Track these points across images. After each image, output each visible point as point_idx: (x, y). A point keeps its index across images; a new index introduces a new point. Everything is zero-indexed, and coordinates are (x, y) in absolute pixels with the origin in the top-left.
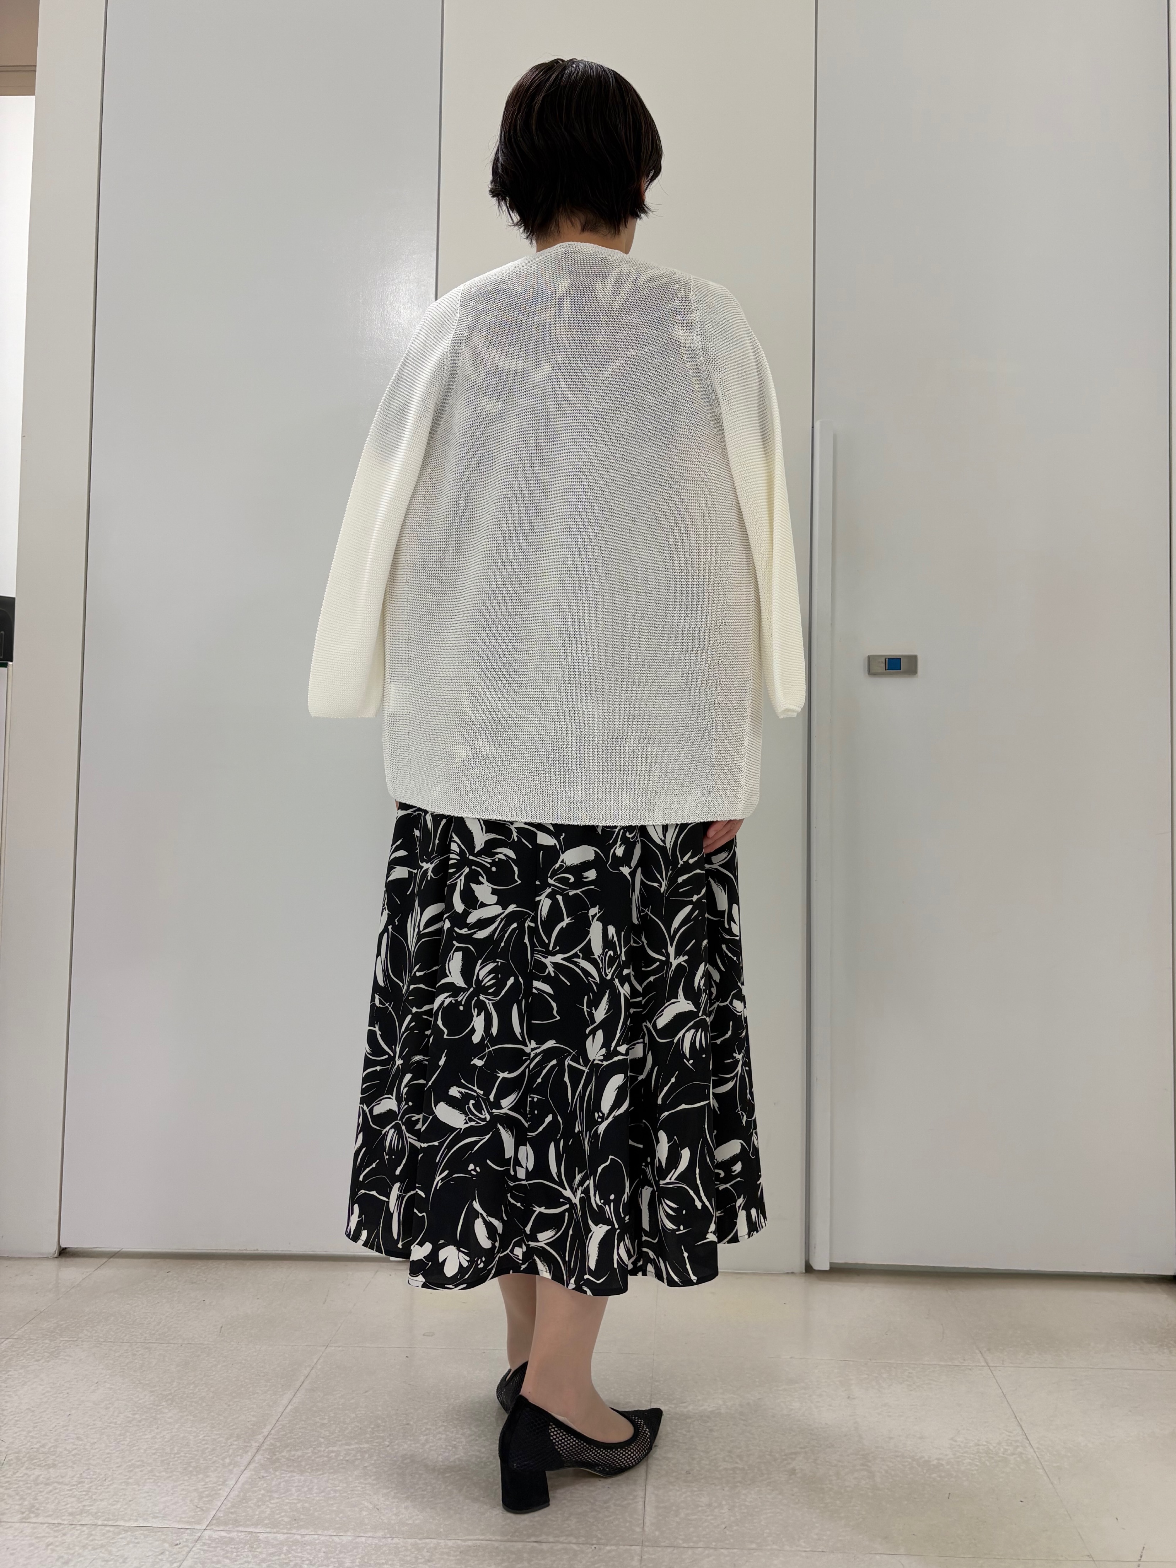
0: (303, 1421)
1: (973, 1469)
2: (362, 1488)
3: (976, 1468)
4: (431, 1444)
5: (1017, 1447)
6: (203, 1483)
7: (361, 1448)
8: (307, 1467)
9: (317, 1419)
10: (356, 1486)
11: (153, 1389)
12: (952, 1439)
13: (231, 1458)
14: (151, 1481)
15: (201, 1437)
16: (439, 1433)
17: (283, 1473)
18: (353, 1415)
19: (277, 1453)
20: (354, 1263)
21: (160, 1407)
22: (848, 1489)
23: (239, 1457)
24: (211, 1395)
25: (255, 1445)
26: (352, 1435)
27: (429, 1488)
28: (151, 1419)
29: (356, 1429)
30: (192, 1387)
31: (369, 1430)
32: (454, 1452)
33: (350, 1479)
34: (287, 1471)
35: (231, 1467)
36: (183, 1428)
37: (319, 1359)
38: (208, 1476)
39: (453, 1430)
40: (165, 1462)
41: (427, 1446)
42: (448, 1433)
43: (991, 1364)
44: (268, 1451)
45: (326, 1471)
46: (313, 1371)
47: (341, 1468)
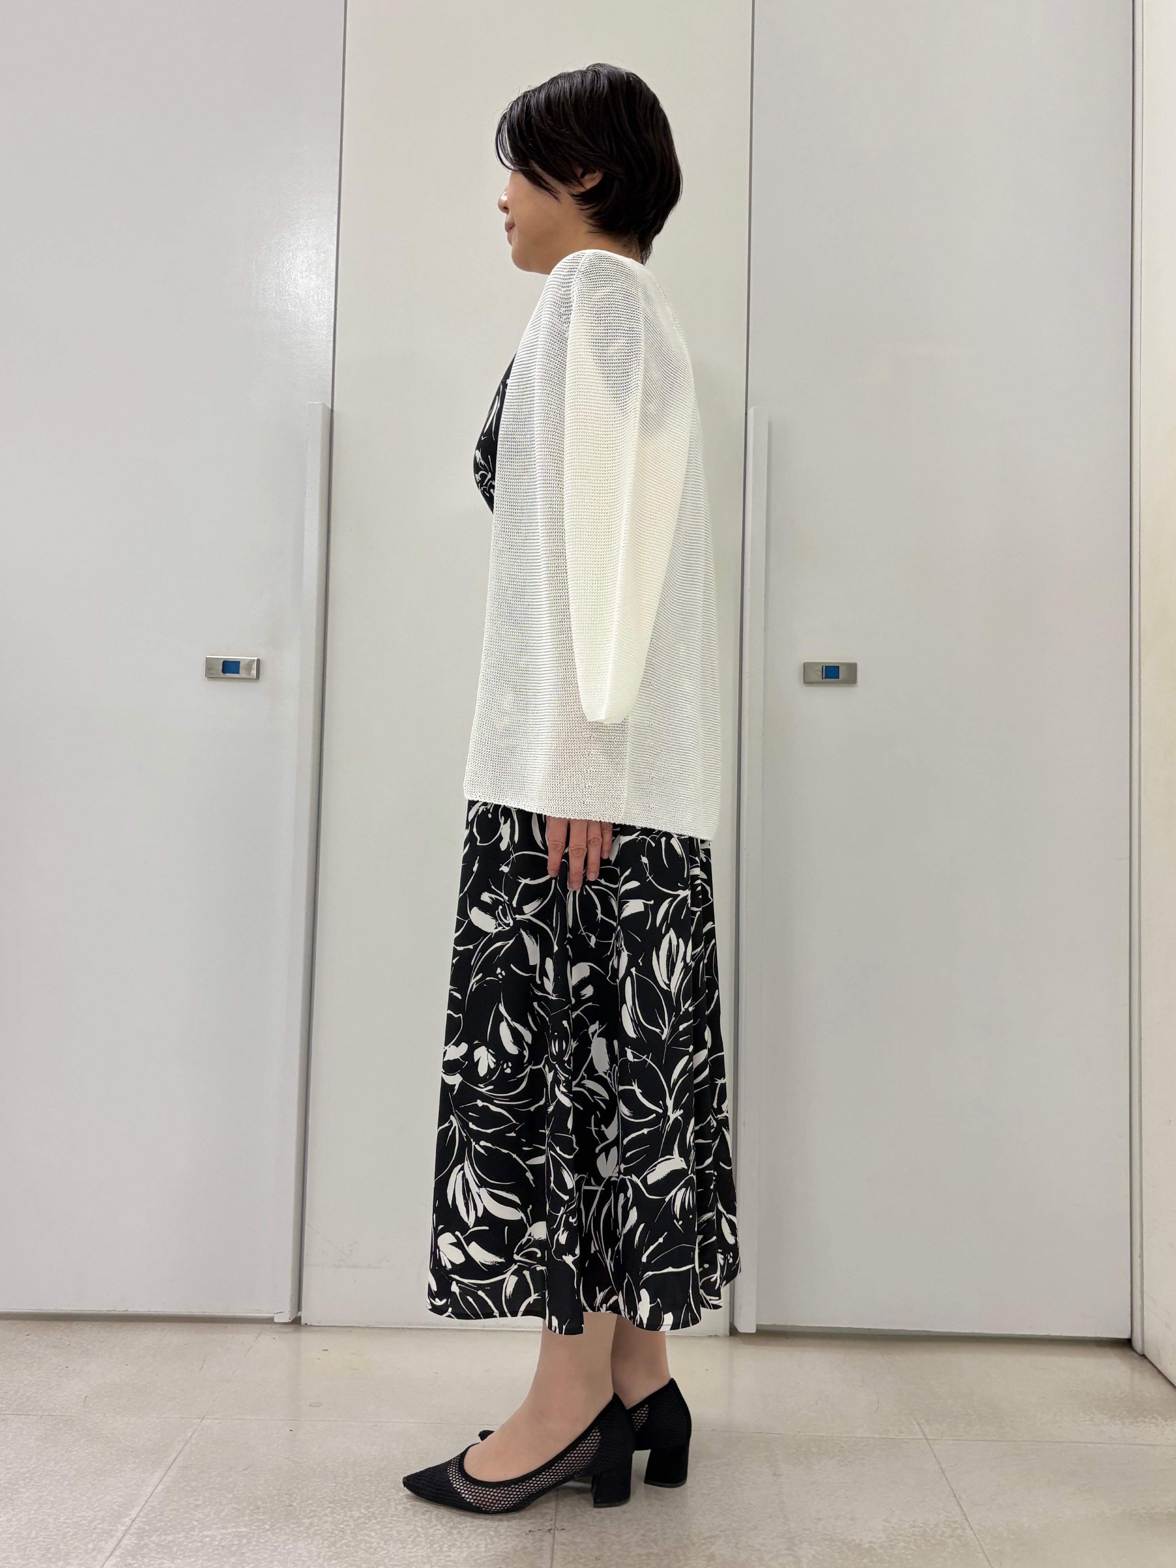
0: (175, 1502)
1: (907, 1553)
3: (911, 1552)
4: (316, 1528)
7: (238, 1532)
8: (179, 1553)
9: (191, 1500)
11: (9, 1466)
12: (885, 1520)
13: (95, 1543)
15: (62, 1519)
16: (326, 1515)
17: (152, 1560)
18: (231, 1496)
19: (146, 1538)
20: (235, 1325)
21: (16, 1487)
23: (103, 1542)
24: (73, 1473)
25: (121, 1529)
26: (229, 1517)
28: (6, 1500)
29: (233, 1511)
30: (52, 1464)
31: (248, 1512)
32: (341, 1537)
34: (156, 1558)
35: (94, 1554)
36: (42, 1510)
37: (193, 1433)
39: (339, 1512)
41: (312, 1530)
42: (335, 1515)
43: (929, 1437)
44: (135, 1536)
45: (200, 1558)
46: (187, 1446)
47: (216, 1554)
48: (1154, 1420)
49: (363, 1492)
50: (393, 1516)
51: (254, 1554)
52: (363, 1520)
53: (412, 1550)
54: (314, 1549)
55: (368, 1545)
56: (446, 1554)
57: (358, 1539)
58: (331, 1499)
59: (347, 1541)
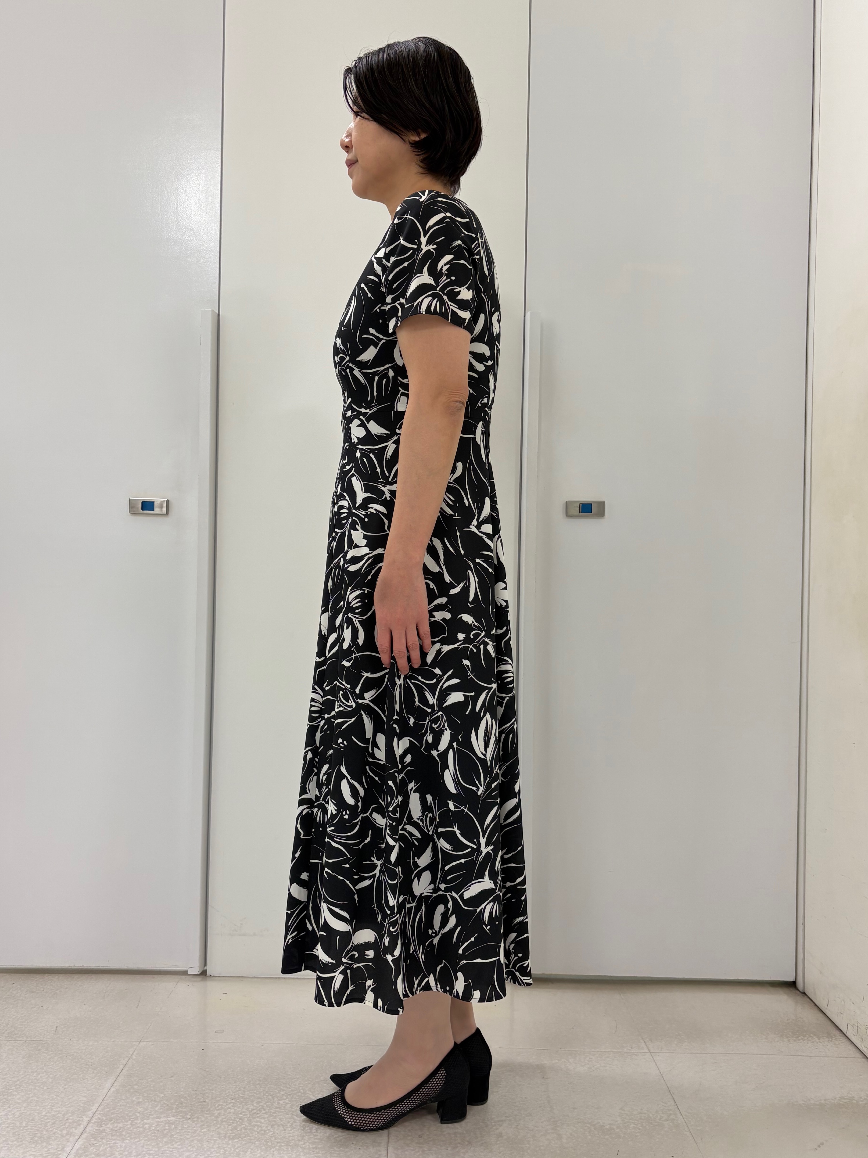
0: (123, 1100)
1: (636, 1131)
2: (170, 1151)
3: (639, 1131)
4: (223, 1117)
5: (671, 1114)
6: (46, 1150)
7: (169, 1120)
8: (127, 1136)
9: (134, 1099)
10: (165, 1150)
11: (5, 1077)
12: (621, 1109)
13: (68, 1129)
14: (6, 1148)
15: (44, 1113)
16: (229, 1108)
17: (108, 1141)
18: (162, 1095)
19: (104, 1125)
20: (160, 976)
21: (10, 1091)
22: (542, 1148)
23: (74, 1129)
24: (50, 1080)
25: (86, 1119)
26: (162, 1110)
27: (222, 1150)
28: (4, 1100)
29: (164, 1106)
30: (35, 1074)
31: (175, 1106)
32: (241, 1123)
33: (161, 1145)
34: (111, 1139)
35: (67, 1137)
36: (30, 1107)
37: (134, 1051)
38: (50, 1144)
39: (239, 1106)
40: (16, 1133)
41: (220, 1119)
42: (236, 1108)
43: (651, 1052)
44: (96, 1124)
45: (142, 1139)
46: (130, 1061)
47: (153, 1136)
48: (810, 1038)
49: (255, 1091)
50: (277, 1108)
51: (180, 1136)
52: (255, 1111)
53: (290, 1132)
54: (222, 1132)
55: (260, 1128)
56: (315, 1134)
57: (252, 1124)
58: (233, 1097)
59: (244, 1126)
